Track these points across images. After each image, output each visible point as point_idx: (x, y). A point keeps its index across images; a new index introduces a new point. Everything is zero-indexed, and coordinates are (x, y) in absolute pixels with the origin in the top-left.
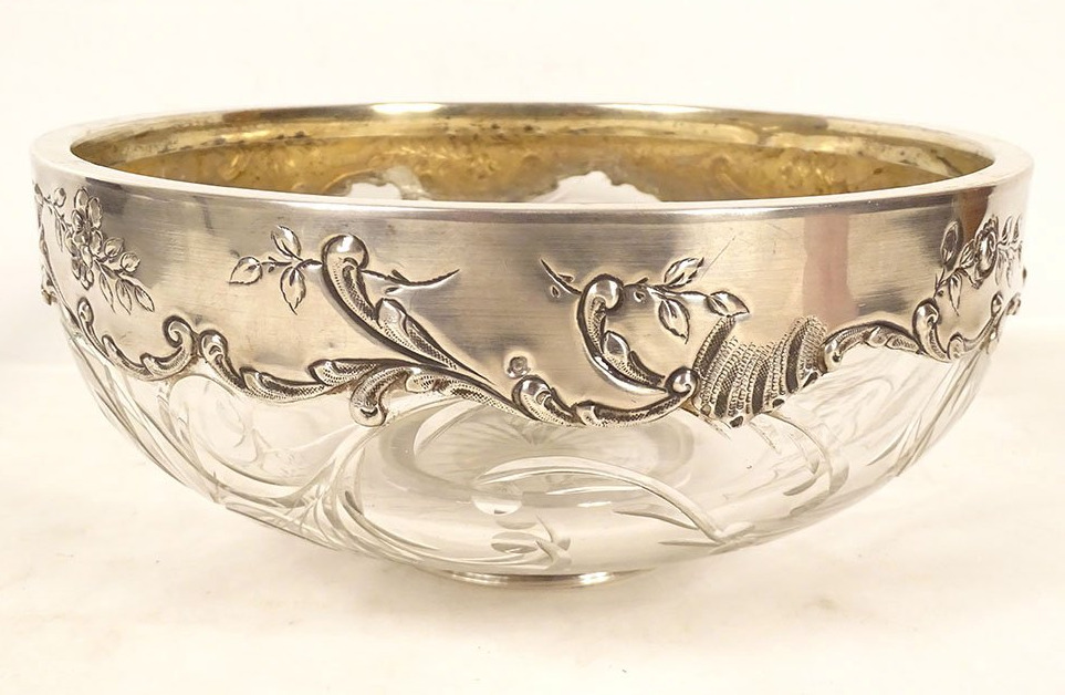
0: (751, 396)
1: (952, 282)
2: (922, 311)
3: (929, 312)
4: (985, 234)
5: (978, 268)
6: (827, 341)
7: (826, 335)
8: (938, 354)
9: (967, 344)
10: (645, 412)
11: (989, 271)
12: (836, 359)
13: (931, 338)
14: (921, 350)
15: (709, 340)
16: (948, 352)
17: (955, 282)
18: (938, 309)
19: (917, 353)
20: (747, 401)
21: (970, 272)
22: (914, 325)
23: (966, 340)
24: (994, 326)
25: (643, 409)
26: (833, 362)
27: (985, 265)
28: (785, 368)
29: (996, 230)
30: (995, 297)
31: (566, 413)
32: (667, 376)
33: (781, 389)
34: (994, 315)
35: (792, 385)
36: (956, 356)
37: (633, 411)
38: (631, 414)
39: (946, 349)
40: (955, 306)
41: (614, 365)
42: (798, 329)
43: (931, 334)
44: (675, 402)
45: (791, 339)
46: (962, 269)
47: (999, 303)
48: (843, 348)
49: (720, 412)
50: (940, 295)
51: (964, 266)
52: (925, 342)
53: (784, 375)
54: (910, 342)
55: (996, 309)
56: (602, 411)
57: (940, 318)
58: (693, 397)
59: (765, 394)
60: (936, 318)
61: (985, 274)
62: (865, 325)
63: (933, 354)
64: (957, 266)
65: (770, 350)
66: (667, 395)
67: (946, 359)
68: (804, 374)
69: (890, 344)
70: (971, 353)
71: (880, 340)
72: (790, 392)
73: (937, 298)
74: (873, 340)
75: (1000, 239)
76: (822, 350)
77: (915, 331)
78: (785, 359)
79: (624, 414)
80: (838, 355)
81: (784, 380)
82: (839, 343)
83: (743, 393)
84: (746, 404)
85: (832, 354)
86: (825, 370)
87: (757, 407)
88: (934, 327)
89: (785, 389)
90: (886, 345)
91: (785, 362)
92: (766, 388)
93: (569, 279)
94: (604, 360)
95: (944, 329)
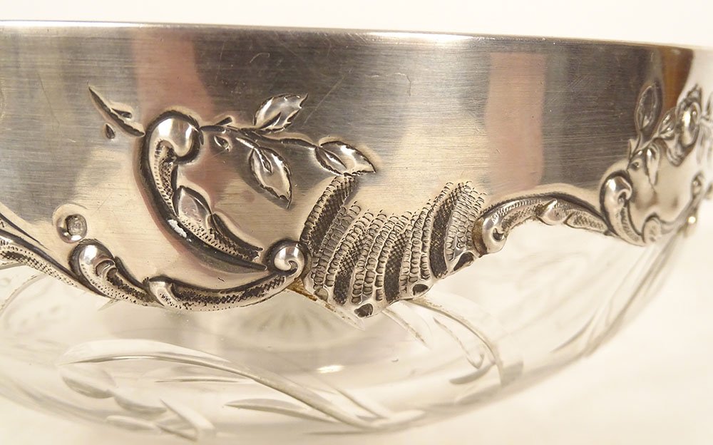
0: (382, 279)
1: (649, 153)
2: (612, 184)
3: (620, 186)
4: (688, 104)
5: (680, 141)
6: (486, 214)
7: (484, 206)
8: (631, 236)
9: (666, 227)
10: (239, 294)
11: (691, 146)
12: (497, 237)
13: (623, 218)
14: (610, 231)
15: (322, 205)
16: (642, 235)
17: (653, 153)
18: (631, 183)
19: (606, 234)
20: (377, 285)
21: (671, 145)
22: (602, 201)
23: (663, 222)
24: (693, 210)
25: (236, 290)
26: (493, 241)
27: (688, 139)
28: (428, 245)
29: (699, 100)
30: (696, 179)
31: (138, 289)
32: (265, 249)
33: (423, 272)
34: (694, 196)
35: (438, 268)
36: (653, 240)
37: (223, 291)
38: (221, 295)
39: (640, 230)
40: (653, 181)
41: (192, 231)
42: (445, 197)
43: (622, 212)
44: (277, 282)
45: (436, 209)
46: (661, 139)
47: (700, 184)
48: (507, 224)
49: (340, 297)
50: (635, 167)
51: (663, 136)
52: (616, 221)
53: (427, 255)
54: (597, 221)
55: (697, 190)
56: (181, 289)
57: (635, 194)
58: (303, 276)
59: (402, 278)
60: (629, 194)
61: (687, 149)
62: (538, 197)
63: (625, 235)
64: (656, 135)
65: (409, 222)
66: (266, 273)
67: (640, 242)
68: (455, 253)
69: (571, 221)
70: (668, 236)
71: (556, 216)
72: (436, 275)
73: (631, 172)
74: (550, 215)
75: (704, 113)
76: (479, 225)
77: (603, 208)
78: (429, 235)
79: (211, 295)
80: (500, 231)
81: (427, 260)
82: (501, 217)
83: (370, 274)
84: (375, 288)
85: (492, 231)
86: (484, 251)
87: (392, 293)
88: (627, 204)
89: (429, 271)
90: (565, 223)
91: (429, 239)
92: (403, 271)
93: (127, 115)
94: (180, 225)
95: (638, 207)
